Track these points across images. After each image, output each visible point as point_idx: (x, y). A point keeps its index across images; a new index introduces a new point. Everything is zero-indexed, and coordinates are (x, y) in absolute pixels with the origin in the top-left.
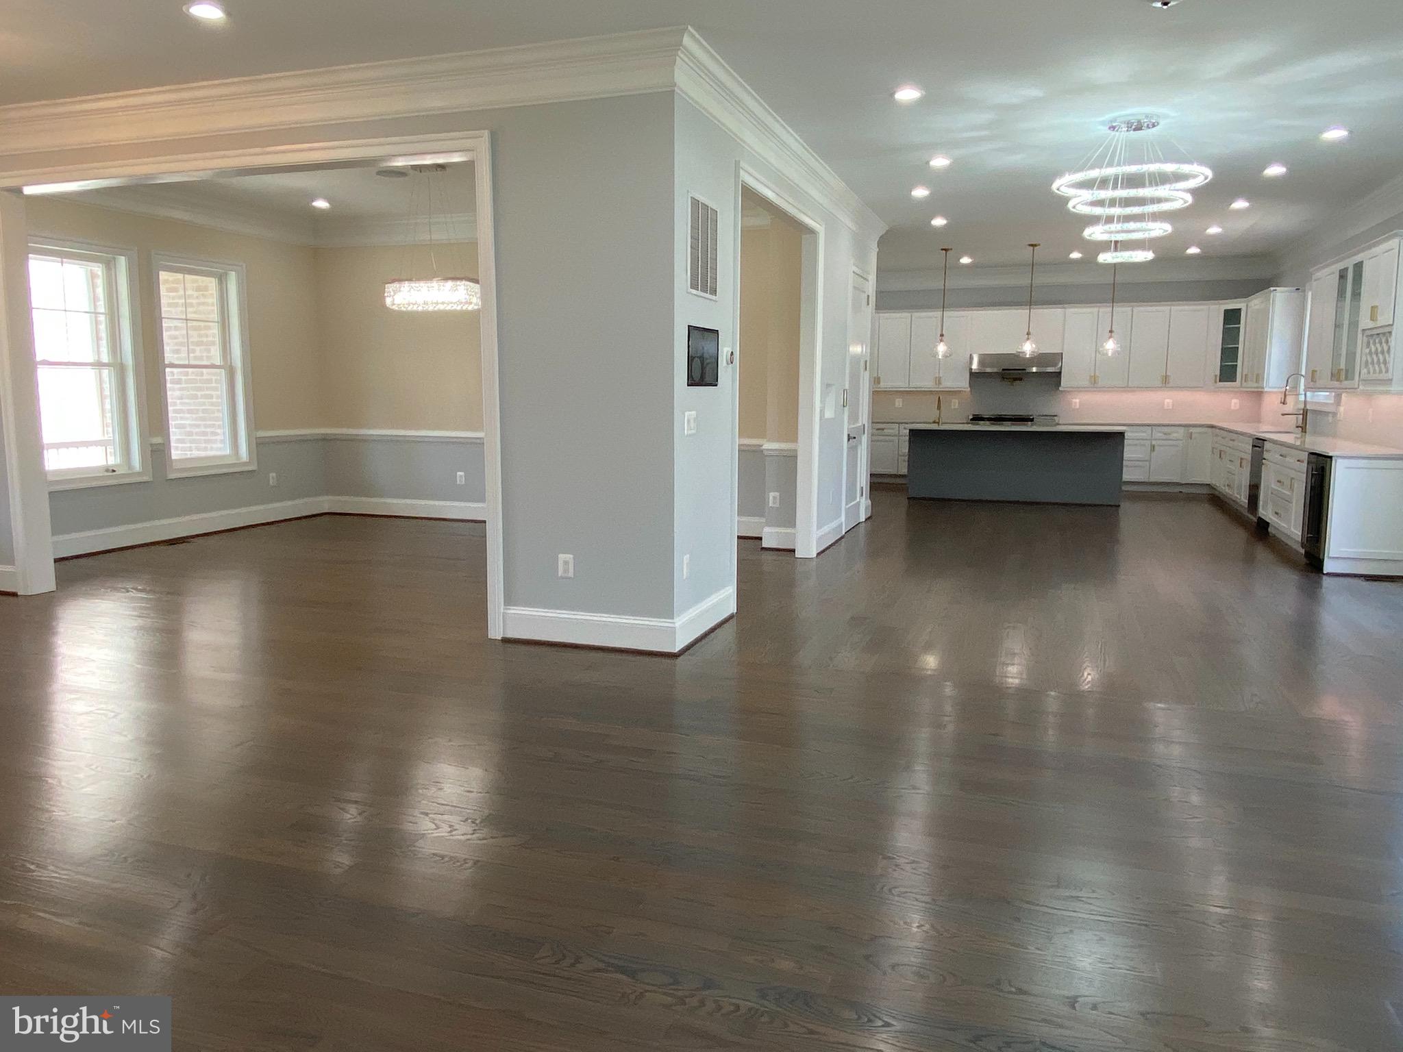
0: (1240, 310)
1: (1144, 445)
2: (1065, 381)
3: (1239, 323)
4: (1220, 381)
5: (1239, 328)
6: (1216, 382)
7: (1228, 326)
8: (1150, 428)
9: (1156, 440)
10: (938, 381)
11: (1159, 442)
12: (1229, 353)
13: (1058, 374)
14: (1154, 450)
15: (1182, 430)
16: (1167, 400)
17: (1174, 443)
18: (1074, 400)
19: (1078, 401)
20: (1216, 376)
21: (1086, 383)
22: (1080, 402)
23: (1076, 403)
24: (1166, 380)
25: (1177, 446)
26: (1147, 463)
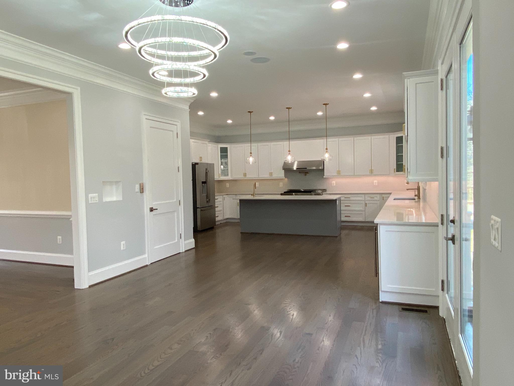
0: (402, 137)
1: (362, 204)
2: (326, 173)
3: (403, 143)
4: (396, 172)
5: (402, 146)
6: (394, 172)
7: (399, 145)
8: (364, 195)
9: (367, 200)
10: (271, 174)
11: (369, 202)
12: (399, 158)
13: (323, 170)
14: (366, 206)
15: (378, 196)
16: (375, 181)
17: (375, 202)
18: (333, 182)
19: (334, 182)
20: (395, 169)
21: (335, 174)
22: (336, 182)
23: (334, 183)
24: (371, 171)
25: (377, 204)
26: (363, 212)
